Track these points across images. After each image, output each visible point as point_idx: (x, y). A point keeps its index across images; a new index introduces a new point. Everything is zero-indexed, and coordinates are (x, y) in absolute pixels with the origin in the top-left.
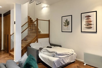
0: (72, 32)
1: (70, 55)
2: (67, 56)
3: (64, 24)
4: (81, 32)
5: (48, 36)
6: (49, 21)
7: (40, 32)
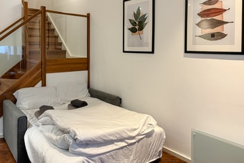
0: (153, 52)
1: (138, 141)
2: (123, 144)
3: (131, 26)
4: (186, 52)
5: (83, 64)
6: (88, 16)
7: (65, 52)
